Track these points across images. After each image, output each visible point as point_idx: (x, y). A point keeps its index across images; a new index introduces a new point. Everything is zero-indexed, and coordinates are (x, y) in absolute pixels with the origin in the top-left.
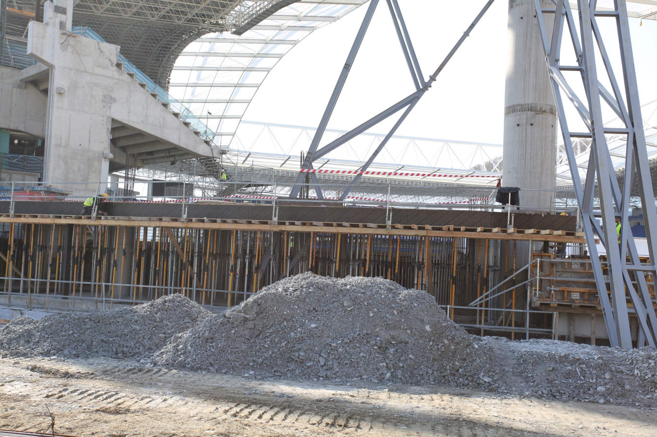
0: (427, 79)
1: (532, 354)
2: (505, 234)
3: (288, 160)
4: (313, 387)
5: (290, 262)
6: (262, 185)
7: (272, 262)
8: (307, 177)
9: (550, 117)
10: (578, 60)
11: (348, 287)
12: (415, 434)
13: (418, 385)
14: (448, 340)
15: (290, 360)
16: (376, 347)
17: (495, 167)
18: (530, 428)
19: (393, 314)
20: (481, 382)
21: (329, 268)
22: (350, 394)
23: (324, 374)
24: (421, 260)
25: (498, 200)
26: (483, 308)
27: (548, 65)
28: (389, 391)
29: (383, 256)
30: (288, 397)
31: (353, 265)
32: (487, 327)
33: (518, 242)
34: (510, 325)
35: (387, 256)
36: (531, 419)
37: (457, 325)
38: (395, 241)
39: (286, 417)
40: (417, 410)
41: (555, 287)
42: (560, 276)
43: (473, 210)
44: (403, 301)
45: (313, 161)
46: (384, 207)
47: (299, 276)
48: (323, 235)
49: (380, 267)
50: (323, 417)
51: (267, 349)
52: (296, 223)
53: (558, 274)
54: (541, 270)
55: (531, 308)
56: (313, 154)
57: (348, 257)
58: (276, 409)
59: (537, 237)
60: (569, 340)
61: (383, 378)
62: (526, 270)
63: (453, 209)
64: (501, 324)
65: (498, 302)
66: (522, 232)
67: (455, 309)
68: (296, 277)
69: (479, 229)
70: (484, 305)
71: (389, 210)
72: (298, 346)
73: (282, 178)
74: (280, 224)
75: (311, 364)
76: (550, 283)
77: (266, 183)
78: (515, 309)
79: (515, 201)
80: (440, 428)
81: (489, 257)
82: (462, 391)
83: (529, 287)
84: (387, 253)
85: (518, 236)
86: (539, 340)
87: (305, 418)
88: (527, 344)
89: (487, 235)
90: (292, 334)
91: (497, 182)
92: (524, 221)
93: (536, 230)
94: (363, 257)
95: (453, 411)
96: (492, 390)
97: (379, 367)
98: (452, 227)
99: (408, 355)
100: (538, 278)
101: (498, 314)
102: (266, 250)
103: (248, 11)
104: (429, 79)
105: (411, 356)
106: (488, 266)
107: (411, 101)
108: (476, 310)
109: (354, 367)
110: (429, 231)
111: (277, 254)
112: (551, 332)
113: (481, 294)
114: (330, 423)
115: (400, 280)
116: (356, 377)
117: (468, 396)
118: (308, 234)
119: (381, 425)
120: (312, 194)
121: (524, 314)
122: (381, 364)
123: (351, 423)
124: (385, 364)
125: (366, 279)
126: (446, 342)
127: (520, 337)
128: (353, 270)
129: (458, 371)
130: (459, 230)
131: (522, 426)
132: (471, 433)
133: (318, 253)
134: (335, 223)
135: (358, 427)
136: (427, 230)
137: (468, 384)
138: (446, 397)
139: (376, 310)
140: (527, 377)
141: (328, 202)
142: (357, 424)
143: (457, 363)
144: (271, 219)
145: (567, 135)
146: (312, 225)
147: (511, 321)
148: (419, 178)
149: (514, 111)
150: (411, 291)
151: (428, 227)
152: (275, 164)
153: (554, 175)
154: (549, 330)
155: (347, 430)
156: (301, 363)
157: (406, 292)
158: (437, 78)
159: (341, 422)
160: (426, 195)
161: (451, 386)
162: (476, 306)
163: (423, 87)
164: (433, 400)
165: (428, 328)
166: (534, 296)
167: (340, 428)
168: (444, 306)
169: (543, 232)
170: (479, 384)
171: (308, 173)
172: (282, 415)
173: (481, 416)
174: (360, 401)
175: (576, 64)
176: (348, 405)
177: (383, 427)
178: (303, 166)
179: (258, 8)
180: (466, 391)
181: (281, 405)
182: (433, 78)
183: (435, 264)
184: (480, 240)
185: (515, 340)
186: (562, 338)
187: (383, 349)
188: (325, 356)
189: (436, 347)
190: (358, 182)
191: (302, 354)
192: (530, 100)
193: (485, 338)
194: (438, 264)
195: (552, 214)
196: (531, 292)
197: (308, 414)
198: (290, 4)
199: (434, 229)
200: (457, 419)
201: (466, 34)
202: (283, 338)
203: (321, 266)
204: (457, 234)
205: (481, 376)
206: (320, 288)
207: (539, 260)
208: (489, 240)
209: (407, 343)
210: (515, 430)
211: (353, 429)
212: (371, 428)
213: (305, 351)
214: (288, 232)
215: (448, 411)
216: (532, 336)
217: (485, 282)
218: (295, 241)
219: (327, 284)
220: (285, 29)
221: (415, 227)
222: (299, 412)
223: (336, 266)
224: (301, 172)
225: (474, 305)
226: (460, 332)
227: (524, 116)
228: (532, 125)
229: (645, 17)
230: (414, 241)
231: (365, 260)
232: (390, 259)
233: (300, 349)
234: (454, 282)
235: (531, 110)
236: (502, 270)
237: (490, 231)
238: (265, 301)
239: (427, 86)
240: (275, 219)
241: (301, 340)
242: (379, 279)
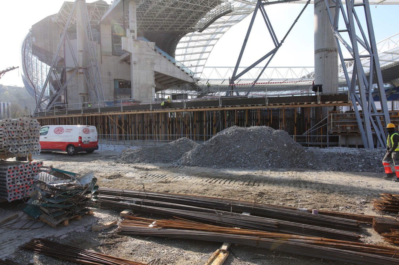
0: (280, 42)
1: (330, 153)
2: (317, 104)
3: (224, 81)
4: (240, 170)
5: (228, 122)
6: (215, 92)
7: (220, 122)
8: (232, 87)
9: (335, 53)
10: (347, 27)
11: (251, 131)
12: (282, 187)
13: (282, 168)
14: (294, 150)
15: (230, 160)
16: (264, 154)
17: (311, 76)
18: (330, 183)
19: (271, 140)
20: (309, 165)
21: (244, 123)
22: (255, 173)
23: (244, 165)
24: (281, 118)
25: (313, 91)
26: (308, 136)
27: (333, 30)
28: (270, 171)
29: (265, 117)
30: (230, 175)
31: (253, 122)
32: (310, 143)
33: (322, 107)
34: (320, 142)
35: (267, 117)
36: (330, 179)
37: (297, 143)
38: (270, 110)
39: (230, 183)
40: (282, 178)
41: (340, 125)
42: (341, 120)
43: (302, 95)
44: (275, 135)
45: (234, 81)
46: (265, 97)
47: (232, 127)
48: (240, 110)
49: (264, 122)
50: (245, 182)
51: (221, 157)
52: (229, 106)
53: (341, 119)
54: (333, 118)
55: (329, 134)
56: (234, 78)
57: (251, 118)
58: (226, 180)
59: (331, 105)
60: (346, 146)
61: (268, 166)
62: (327, 119)
63: (294, 96)
64: (316, 142)
65: (315, 133)
66: (325, 103)
67: (297, 137)
68: (230, 128)
69: (305, 103)
70: (309, 135)
71: (267, 98)
72: (233, 155)
73: (221, 88)
74: (222, 107)
75: (238, 161)
76: (337, 123)
77: (216, 91)
78: (322, 135)
79: (321, 90)
80: (292, 184)
81: (311, 114)
82: (301, 170)
83: (328, 126)
84: (267, 115)
85: (323, 105)
86: (333, 147)
87: (237, 183)
88: (328, 149)
89: (309, 106)
90: (230, 150)
91: (312, 83)
92: (324, 98)
93: (330, 102)
94: (257, 118)
95: (297, 178)
96: (314, 169)
97: (266, 162)
98: (294, 103)
99: (278, 156)
100: (332, 122)
101: (315, 137)
102: (217, 118)
103: (203, 22)
104: (281, 42)
105: (279, 157)
106: (310, 118)
107: (274, 52)
108: (306, 136)
109: (256, 162)
110: (284, 106)
111: (222, 119)
112: (338, 144)
113: (307, 130)
114: (247, 184)
115: (273, 126)
116: (257, 166)
117: (303, 171)
118: (234, 110)
119: (268, 184)
120: (235, 94)
121: (326, 137)
122: (267, 161)
123: (256, 184)
124: (268, 160)
125: (259, 127)
126: (293, 150)
127: (325, 146)
128: (253, 123)
129: (299, 161)
130: (297, 104)
131: (326, 182)
132: (305, 186)
133: (239, 117)
134: (245, 105)
135: (259, 185)
136: (283, 105)
137: (303, 167)
138: (294, 172)
139: (263, 139)
140: (328, 163)
141: (242, 97)
142: (258, 184)
143: (298, 159)
144: (219, 105)
145: (343, 60)
146: (235, 106)
147: (321, 140)
148: (279, 84)
149: (319, 52)
150: (278, 131)
151: (284, 104)
152: (219, 83)
153: (337, 77)
154: (337, 143)
155: (254, 187)
156: (234, 161)
157: (275, 131)
158: (284, 41)
159: (252, 184)
160: (282, 91)
161: (296, 168)
162: (305, 135)
163: (278, 45)
164: (289, 174)
165: (285, 145)
166: (330, 129)
167: (251, 186)
168: (292, 136)
169: (333, 102)
170: (308, 166)
171: (232, 86)
172: (228, 182)
173: (309, 179)
174: (259, 175)
175: (346, 29)
176: (254, 177)
177: (269, 185)
178: (230, 83)
179: (208, 20)
180: (302, 169)
181: (228, 178)
182: (282, 41)
183: (287, 119)
184: (306, 108)
185: (323, 147)
186: (343, 146)
187: (267, 154)
188: (244, 158)
189: (289, 153)
190: (254, 87)
191: (235, 158)
192: (326, 47)
193: (310, 148)
194: (289, 119)
195: (337, 94)
196: (329, 128)
197: (238, 181)
198: (220, 17)
199: (286, 104)
200: (299, 181)
201: (296, 21)
202: (227, 152)
203: (240, 123)
204: (296, 106)
205: (308, 164)
206: (240, 132)
207: (332, 114)
208: (310, 107)
209: (277, 151)
210: (324, 184)
211: (257, 186)
212: (264, 185)
213: (236, 157)
214: (226, 111)
215: (295, 178)
216: (330, 146)
217: (309, 125)
218: (229, 113)
219: (243, 130)
220: (219, 28)
221: (278, 104)
222: (235, 180)
223: (246, 122)
224: (230, 85)
225: (305, 134)
226: (299, 146)
227: (323, 54)
228: (327, 57)
229: (378, 3)
230: (278, 110)
231: (258, 119)
232: (268, 118)
233: (234, 156)
234: (296, 126)
235: (326, 51)
236: (316, 119)
237: (310, 104)
238: (219, 138)
239: (280, 45)
240: (220, 105)
241: (234, 153)
242: (264, 127)
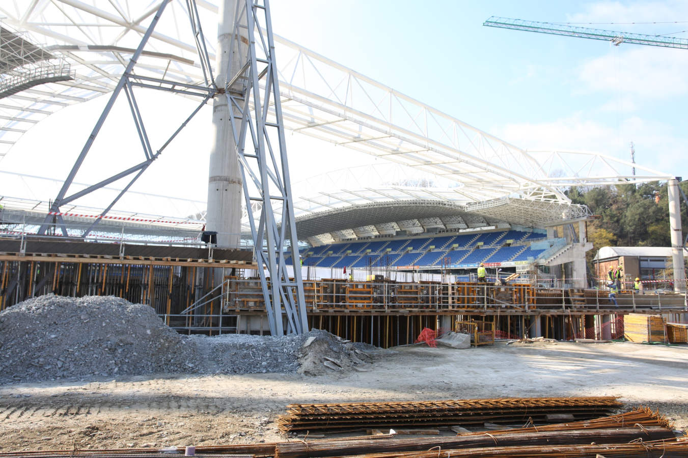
0: (154, 153)
1: (222, 345)
2: (206, 263)
3: (39, 204)
4: (50, 386)
5: (36, 286)
6: (13, 224)
7: (18, 286)
8: (54, 218)
9: (238, 186)
10: (256, 151)
11: (85, 304)
12: (135, 411)
13: (140, 375)
14: (164, 340)
15: (30, 366)
16: (107, 349)
17: (203, 217)
18: (219, 395)
19: (122, 323)
20: (187, 367)
21: (72, 290)
22: (83, 388)
23: (61, 374)
24: (146, 282)
25: (203, 240)
26: (191, 315)
27: (237, 152)
28: (116, 381)
29: (117, 280)
30: (26, 397)
31: (92, 287)
32: (193, 328)
33: (216, 269)
34: (209, 326)
35: (120, 280)
36: (220, 389)
37: (171, 328)
38: (127, 268)
39: (22, 414)
40: (138, 394)
41: (239, 299)
42: (242, 291)
43: (186, 246)
44: (130, 313)
45: (60, 206)
46: (119, 243)
47: (43, 297)
48: (65, 264)
49: (114, 288)
50: (58, 409)
51: (8, 359)
52: (42, 254)
53: (241, 289)
54: (230, 287)
55: (223, 314)
56: (60, 201)
57: (88, 280)
58: (13, 409)
59: (228, 265)
60: (247, 333)
61: (112, 372)
62: (220, 288)
63: (173, 246)
64: (203, 326)
65: (201, 311)
66: (218, 262)
67: (171, 317)
68: (39, 298)
69: (189, 260)
70: (191, 313)
71: (123, 245)
72: (38, 354)
73: (31, 219)
74: (27, 255)
75: (50, 367)
76: (236, 296)
77: (17, 222)
78: (213, 314)
79: (214, 241)
80: (154, 404)
81: (196, 279)
82: (173, 376)
83: (222, 299)
84: (120, 277)
85: (216, 265)
86: (227, 335)
87: (40, 412)
88: (219, 338)
89: (195, 264)
90: (33, 344)
92: (220, 254)
93: (227, 261)
94: (100, 281)
95: (165, 391)
96: (194, 372)
97: (108, 364)
98: (169, 258)
99: (133, 353)
100: (228, 293)
101: (201, 318)
102: (12, 276)
103: (5, 82)
104: (156, 152)
105: (135, 353)
106: (195, 286)
107: (143, 166)
108: (185, 317)
109: (88, 366)
110: (153, 261)
111: (24, 279)
112: (236, 329)
113: (189, 305)
114: (63, 413)
115: (130, 298)
116: (89, 374)
117: (177, 378)
118: (54, 263)
119: (108, 408)
120: (59, 231)
121: (218, 318)
122: (111, 362)
123: (83, 410)
124: (114, 361)
125: (101, 298)
126: (162, 341)
127: (215, 333)
128: (92, 291)
129: (170, 361)
130: (175, 260)
131: (213, 395)
132: (177, 405)
133: (62, 278)
134: (77, 255)
135: (88, 413)
136: (151, 260)
137: (177, 370)
138: (161, 381)
139: (108, 321)
140: (218, 361)
141: (72, 239)
142: (87, 411)
143: (169, 356)
144: (19, 251)
145: (248, 199)
146: (56, 256)
147: (209, 323)
148: (148, 223)
149: (215, 180)
150: (137, 305)
151: (152, 258)
152: (27, 207)
153: (239, 224)
154: (234, 328)
155: (78, 417)
156: (40, 367)
157: (132, 306)
158: (162, 153)
159: (74, 411)
160: (153, 235)
161: (164, 373)
162: (186, 314)
163: (151, 158)
164: (150, 384)
165: (149, 332)
166: (225, 306)
167: (72, 416)
168: (162, 315)
169: (232, 262)
170: (185, 369)
171: (55, 216)
172: (18, 413)
173: (185, 392)
174: (92, 392)
175: (254, 154)
176: (81, 396)
177: (110, 410)
178: (51, 210)
179: (15, 82)
180: (176, 375)
181: (18, 404)
182: (159, 152)
183: (157, 284)
184: (190, 267)
185: (212, 335)
186: (242, 332)
187: (113, 350)
188: (63, 360)
189: (154, 345)
190: (98, 224)
191: (41, 360)
192: (225, 173)
193: (191, 336)
194: (159, 285)
195: (238, 250)
196: (223, 303)
197: (43, 409)
198: (45, 83)
199: (156, 259)
200: (168, 396)
201: (184, 125)
202: (24, 349)
203: (64, 288)
204: (173, 263)
205: (186, 363)
206: (60, 306)
207: (229, 280)
208: (196, 268)
209: (132, 344)
210: (209, 398)
211: (84, 415)
212: (99, 412)
213: (45, 358)
214: (35, 263)
215: (161, 391)
216: (223, 332)
217: (193, 297)
218: (41, 269)
219: (67, 302)
220: (41, 102)
221: (142, 258)
222: (35, 408)
223: (77, 288)
224: (49, 215)
225: (184, 313)
226: (173, 333)
227: (221, 184)
228: (226, 190)
229: (295, 130)
230: (142, 269)
231: (102, 283)
232: (122, 282)
233: (39, 356)
234: (171, 298)
235: (226, 181)
236: (205, 288)
237: (197, 261)
238: (8, 319)
239: (154, 158)
240: (23, 251)
241: (41, 349)
242: (112, 298)
